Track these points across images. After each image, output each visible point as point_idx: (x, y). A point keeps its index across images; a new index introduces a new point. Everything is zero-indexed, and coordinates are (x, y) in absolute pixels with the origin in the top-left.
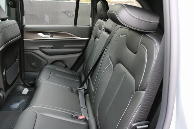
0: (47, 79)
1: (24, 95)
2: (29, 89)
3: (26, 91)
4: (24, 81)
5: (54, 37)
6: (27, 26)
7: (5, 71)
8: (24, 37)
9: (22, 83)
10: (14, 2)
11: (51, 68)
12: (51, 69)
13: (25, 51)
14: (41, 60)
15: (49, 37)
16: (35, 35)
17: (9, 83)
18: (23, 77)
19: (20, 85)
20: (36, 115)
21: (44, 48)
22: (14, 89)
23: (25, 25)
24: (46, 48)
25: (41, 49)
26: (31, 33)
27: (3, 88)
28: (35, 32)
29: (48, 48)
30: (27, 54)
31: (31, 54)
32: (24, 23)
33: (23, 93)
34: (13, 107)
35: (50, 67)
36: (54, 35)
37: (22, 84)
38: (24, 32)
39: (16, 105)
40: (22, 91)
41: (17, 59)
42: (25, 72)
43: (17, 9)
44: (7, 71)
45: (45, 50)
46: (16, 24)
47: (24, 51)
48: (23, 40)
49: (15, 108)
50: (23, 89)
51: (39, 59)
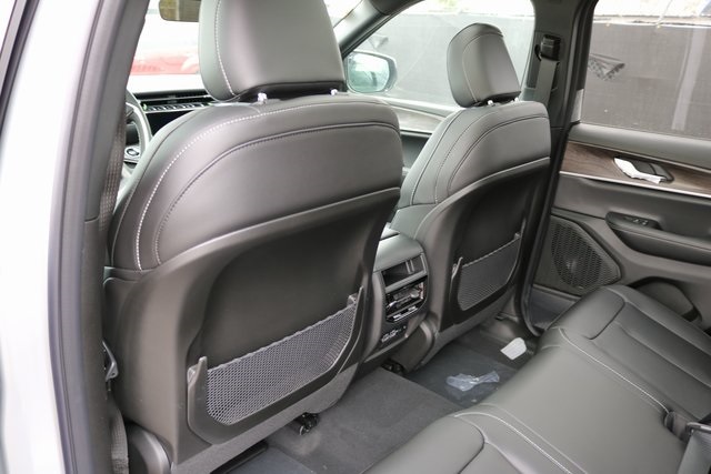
0: (586, 337)
1: (505, 359)
2: (528, 347)
3: (516, 348)
4: (524, 313)
5: (674, 183)
6: (584, 127)
7: (462, 263)
8: (564, 162)
9: (516, 319)
10: (557, 42)
11: (626, 300)
12: (624, 303)
13: (554, 211)
14: (600, 260)
15: (654, 181)
16: (605, 162)
17: (465, 305)
18: (525, 299)
19: (507, 320)
20: (480, 443)
21: (623, 217)
22: (478, 327)
23: (577, 123)
24: (630, 219)
25: (611, 219)
26: (591, 156)
27: (440, 316)
28: (606, 151)
29: (641, 220)
30: (559, 226)
31: (570, 229)
32: (578, 114)
33: (504, 351)
34: (454, 385)
35: (621, 295)
36: (676, 179)
37: (512, 321)
38: (568, 146)
39: (465, 383)
40: (506, 345)
41: (517, 235)
42: (535, 285)
43: (561, 65)
44: (466, 265)
45: (624, 226)
46: (541, 115)
47: (549, 213)
48: (558, 175)
49: (458, 390)
50: (511, 341)
51: (595, 254)
